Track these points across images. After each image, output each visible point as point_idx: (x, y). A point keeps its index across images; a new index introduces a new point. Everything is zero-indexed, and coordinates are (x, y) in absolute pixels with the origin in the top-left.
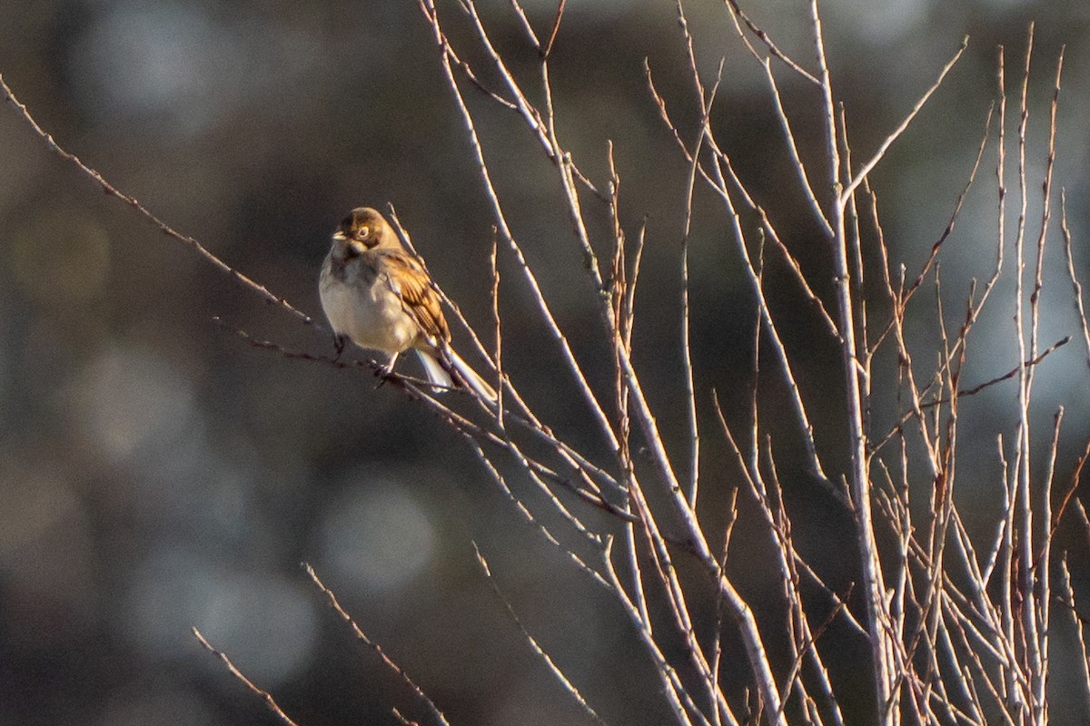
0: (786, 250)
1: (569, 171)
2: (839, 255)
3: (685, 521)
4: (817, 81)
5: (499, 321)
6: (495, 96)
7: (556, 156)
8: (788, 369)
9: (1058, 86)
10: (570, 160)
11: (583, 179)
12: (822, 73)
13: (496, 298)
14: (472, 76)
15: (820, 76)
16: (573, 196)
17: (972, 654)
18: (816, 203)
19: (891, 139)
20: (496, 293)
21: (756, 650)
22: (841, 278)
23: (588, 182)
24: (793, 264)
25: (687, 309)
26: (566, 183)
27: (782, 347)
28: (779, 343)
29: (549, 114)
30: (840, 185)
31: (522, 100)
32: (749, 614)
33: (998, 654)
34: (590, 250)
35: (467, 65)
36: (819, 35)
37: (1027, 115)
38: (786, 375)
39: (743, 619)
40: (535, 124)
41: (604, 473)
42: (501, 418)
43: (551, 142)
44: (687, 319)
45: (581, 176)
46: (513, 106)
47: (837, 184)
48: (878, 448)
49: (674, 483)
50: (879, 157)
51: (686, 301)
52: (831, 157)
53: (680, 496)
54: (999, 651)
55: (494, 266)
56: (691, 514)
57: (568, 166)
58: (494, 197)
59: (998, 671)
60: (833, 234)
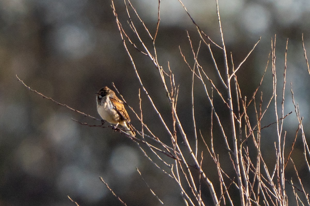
0: (218, 90)
1: (162, 71)
2: (229, 93)
3: (194, 160)
4: (222, 48)
5: (142, 111)
6: (142, 52)
7: (158, 67)
8: (220, 123)
9: (287, 49)
10: (162, 68)
11: (166, 73)
12: (223, 46)
13: (140, 105)
14: (136, 47)
15: (223, 47)
16: (163, 78)
17: (269, 195)
18: (223, 80)
19: (242, 63)
20: (140, 104)
21: (213, 193)
22: (230, 99)
23: (167, 74)
24: (220, 94)
25: (193, 106)
26: (161, 74)
27: (218, 117)
28: (217, 116)
29: (155, 56)
30: (229, 75)
31: (149, 53)
32: (211, 184)
33: (276, 196)
34: (167, 91)
35: (134, 44)
36: (222, 37)
37: (275, 57)
38: (219, 124)
39: (210, 185)
40: (152, 59)
41: (172, 148)
42: (143, 136)
43: (157, 63)
44: (193, 108)
45: (165, 73)
46: (146, 54)
47: (228, 75)
48: (244, 141)
49: (191, 151)
50: (239, 68)
51: (193, 104)
52: (226, 68)
53: (193, 154)
54: (276, 195)
55: (140, 97)
56: (195, 159)
57: (161, 70)
58: (139, 78)
59: (276, 200)
60: (227, 88)
